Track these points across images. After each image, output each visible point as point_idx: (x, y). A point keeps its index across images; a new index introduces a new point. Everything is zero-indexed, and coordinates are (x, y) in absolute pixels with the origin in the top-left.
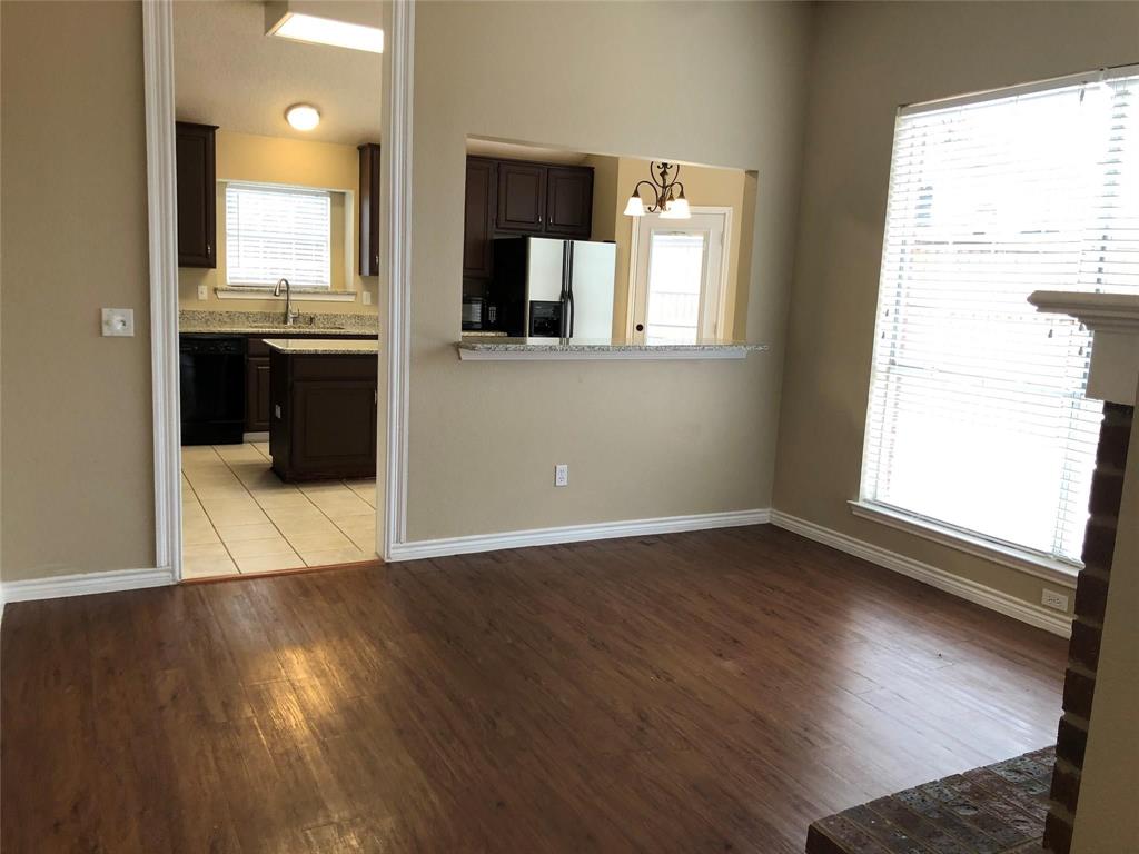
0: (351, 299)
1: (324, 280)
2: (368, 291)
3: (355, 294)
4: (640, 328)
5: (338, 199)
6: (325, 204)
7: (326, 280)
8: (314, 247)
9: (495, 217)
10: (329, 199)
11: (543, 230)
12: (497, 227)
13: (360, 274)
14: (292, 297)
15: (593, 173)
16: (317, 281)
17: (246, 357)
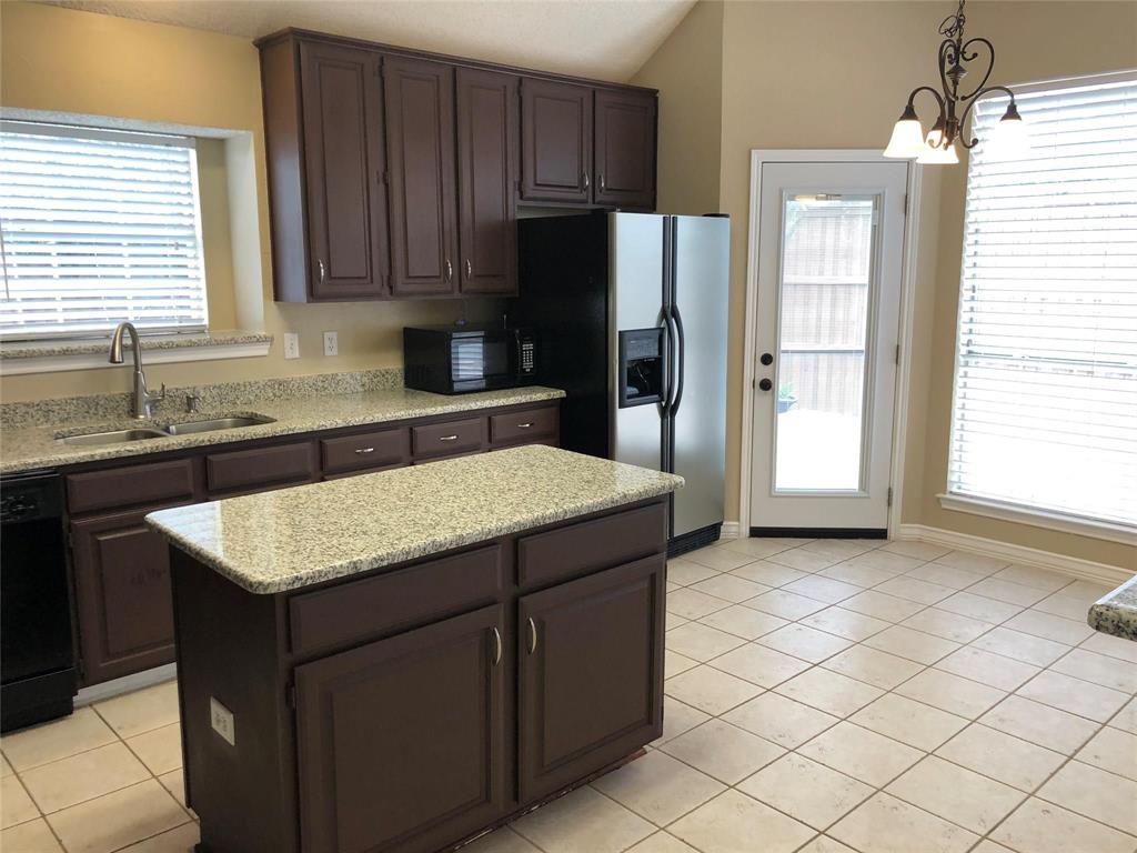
0: (262, 350)
1: (195, 315)
2: (292, 330)
3: (268, 340)
4: (767, 359)
5: (213, 154)
6: (187, 162)
7: (199, 312)
8: (172, 251)
9: (517, 179)
10: (193, 153)
11: (590, 200)
12: (521, 198)
13: (277, 298)
14: (145, 360)
15: (656, 99)
16: (181, 319)
17: (65, 519)
